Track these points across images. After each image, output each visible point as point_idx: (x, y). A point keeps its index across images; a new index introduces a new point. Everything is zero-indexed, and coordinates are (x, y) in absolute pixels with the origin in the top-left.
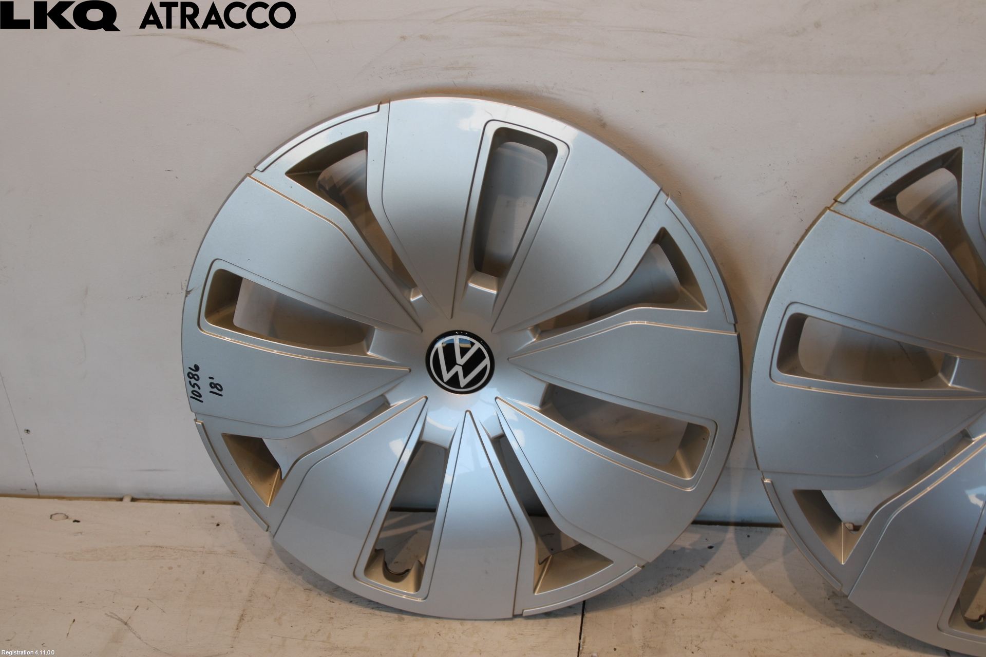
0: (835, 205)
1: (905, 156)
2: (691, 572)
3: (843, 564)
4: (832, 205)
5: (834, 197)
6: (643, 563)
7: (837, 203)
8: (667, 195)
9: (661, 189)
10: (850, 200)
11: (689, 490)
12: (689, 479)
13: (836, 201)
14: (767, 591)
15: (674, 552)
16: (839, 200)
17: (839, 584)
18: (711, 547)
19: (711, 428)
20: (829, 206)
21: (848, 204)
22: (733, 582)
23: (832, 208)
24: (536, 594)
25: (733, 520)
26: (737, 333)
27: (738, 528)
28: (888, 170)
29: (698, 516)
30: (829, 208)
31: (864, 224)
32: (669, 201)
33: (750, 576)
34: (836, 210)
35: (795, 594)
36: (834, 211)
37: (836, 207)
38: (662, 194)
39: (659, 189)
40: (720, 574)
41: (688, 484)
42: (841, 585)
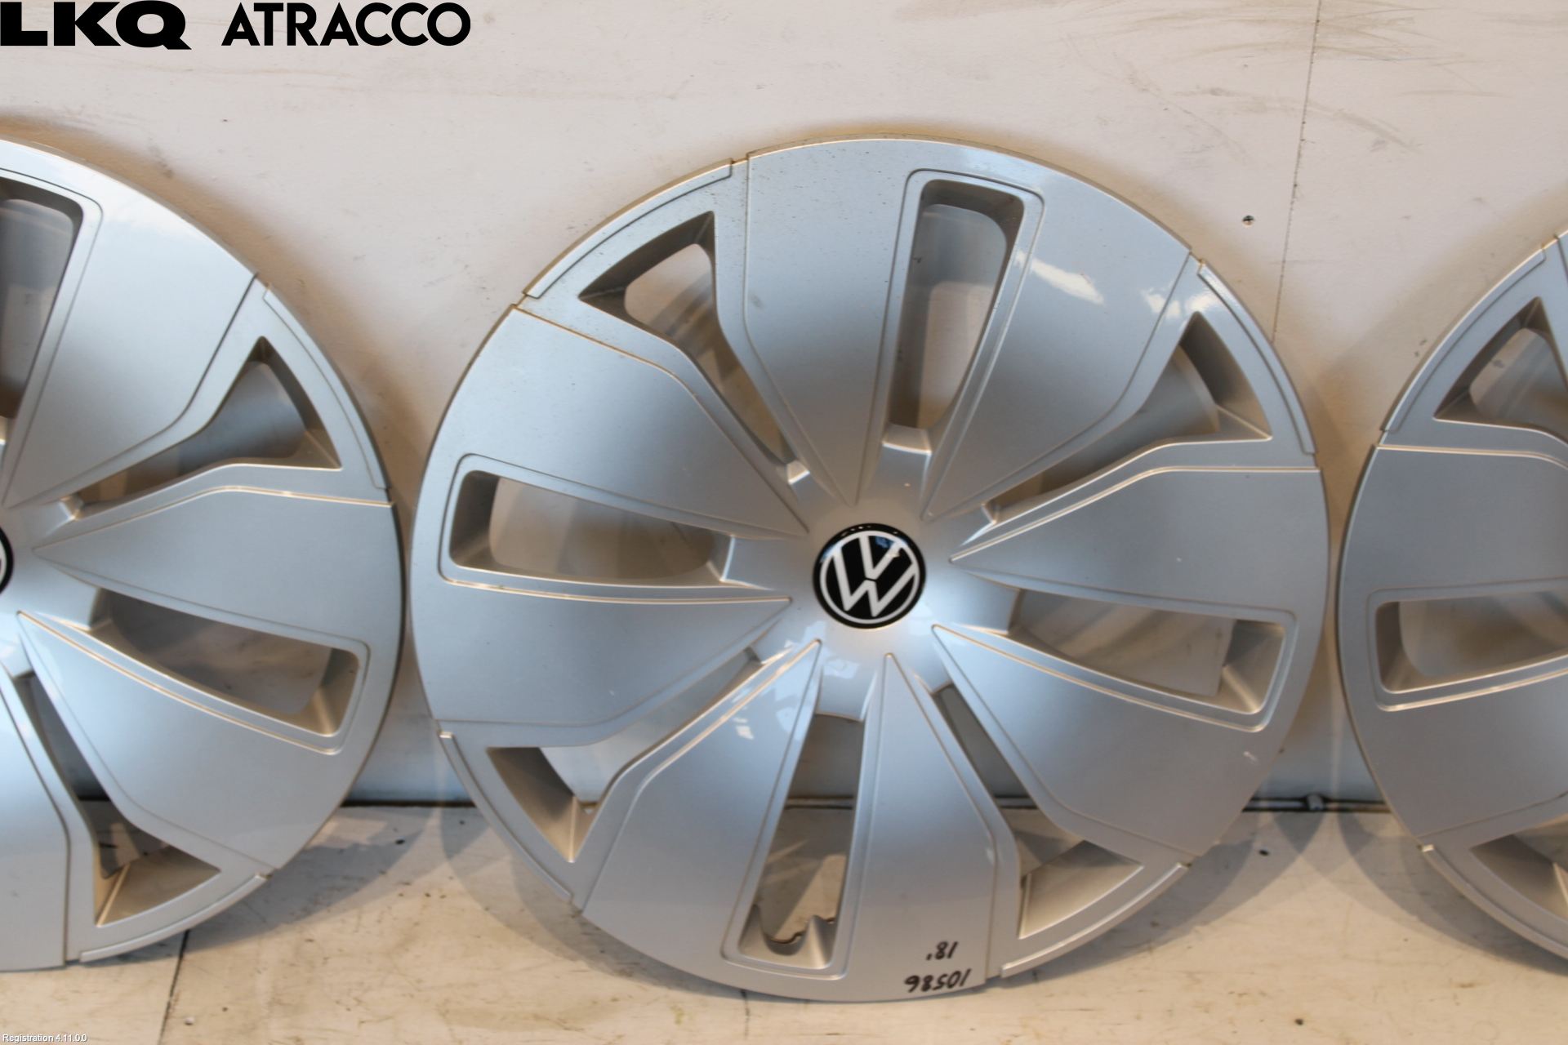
0: (525, 301)
1: (628, 225)
2: (364, 881)
3: (571, 861)
4: (520, 302)
5: (522, 289)
6: (268, 871)
7: (527, 298)
8: (266, 285)
9: (256, 276)
10: (546, 294)
11: (331, 753)
12: (329, 735)
13: (526, 295)
14: (479, 907)
15: (341, 851)
16: (530, 293)
17: (566, 892)
18: (400, 842)
19: (360, 653)
20: (516, 303)
21: (544, 299)
22: (428, 895)
23: (521, 307)
24: (99, 926)
25: (441, 797)
26: (392, 503)
27: (449, 810)
28: (602, 245)
29: (350, 793)
30: (515, 306)
31: (569, 330)
32: (270, 296)
33: (457, 885)
34: (526, 309)
35: (522, 910)
36: (523, 311)
37: (528, 304)
38: (258, 285)
39: (250, 275)
40: (408, 884)
41: (327, 744)
42: (569, 894)
